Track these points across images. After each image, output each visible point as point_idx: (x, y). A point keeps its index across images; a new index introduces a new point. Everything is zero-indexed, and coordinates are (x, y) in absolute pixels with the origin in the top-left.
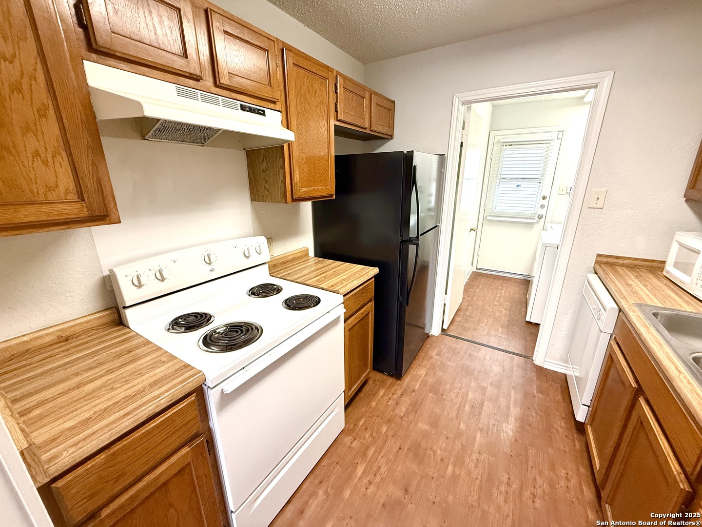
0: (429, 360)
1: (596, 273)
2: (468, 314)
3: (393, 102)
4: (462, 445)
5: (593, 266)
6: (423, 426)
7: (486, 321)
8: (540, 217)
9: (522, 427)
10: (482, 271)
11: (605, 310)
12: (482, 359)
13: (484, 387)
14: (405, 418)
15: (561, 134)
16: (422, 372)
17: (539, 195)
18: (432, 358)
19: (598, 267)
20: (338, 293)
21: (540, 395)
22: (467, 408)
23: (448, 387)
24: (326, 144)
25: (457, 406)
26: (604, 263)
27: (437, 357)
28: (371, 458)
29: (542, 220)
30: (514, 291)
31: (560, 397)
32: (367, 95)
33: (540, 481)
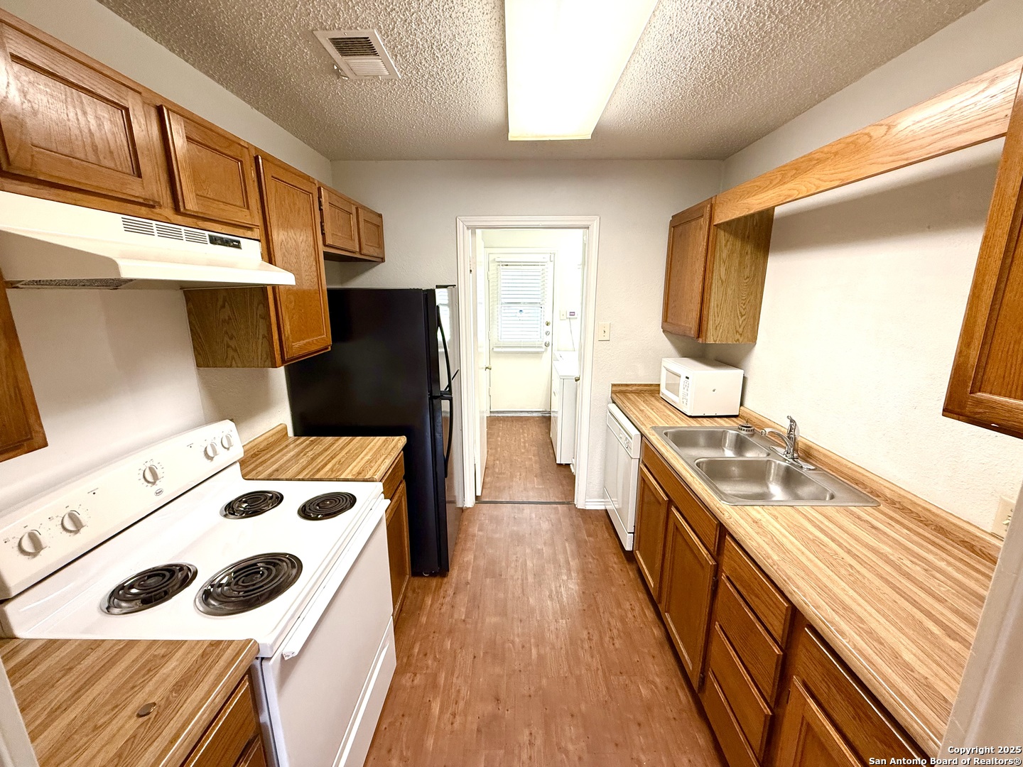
0: (473, 540)
1: (614, 402)
2: (497, 470)
3: (380, 216)
4: (538, 621)
5: (610, 396)
6: (492, 620)
7: (519, 474)
8: (547, 345)
9: (585, 577)
10: (496, 415)
11: (631, 438)
12: (528, 518)
13: (539, 550)
14: (469, 620)
15: (552, 256)
16: (469, 557)
17: (542, 320)
18: (475, 536)
19: (614, 396)
20: (373, 481)
21: (591, 539)
22: (531, 579)
23: (504, 564)
24: (316, 278)
25: (520, 581)
26: (619, 392)
27: (481, 533)
28: (445, 686)
29: (550, 348)
30: (535, 431)
31: (606, 535)
32: (354, 211)
33: (613, 622)
